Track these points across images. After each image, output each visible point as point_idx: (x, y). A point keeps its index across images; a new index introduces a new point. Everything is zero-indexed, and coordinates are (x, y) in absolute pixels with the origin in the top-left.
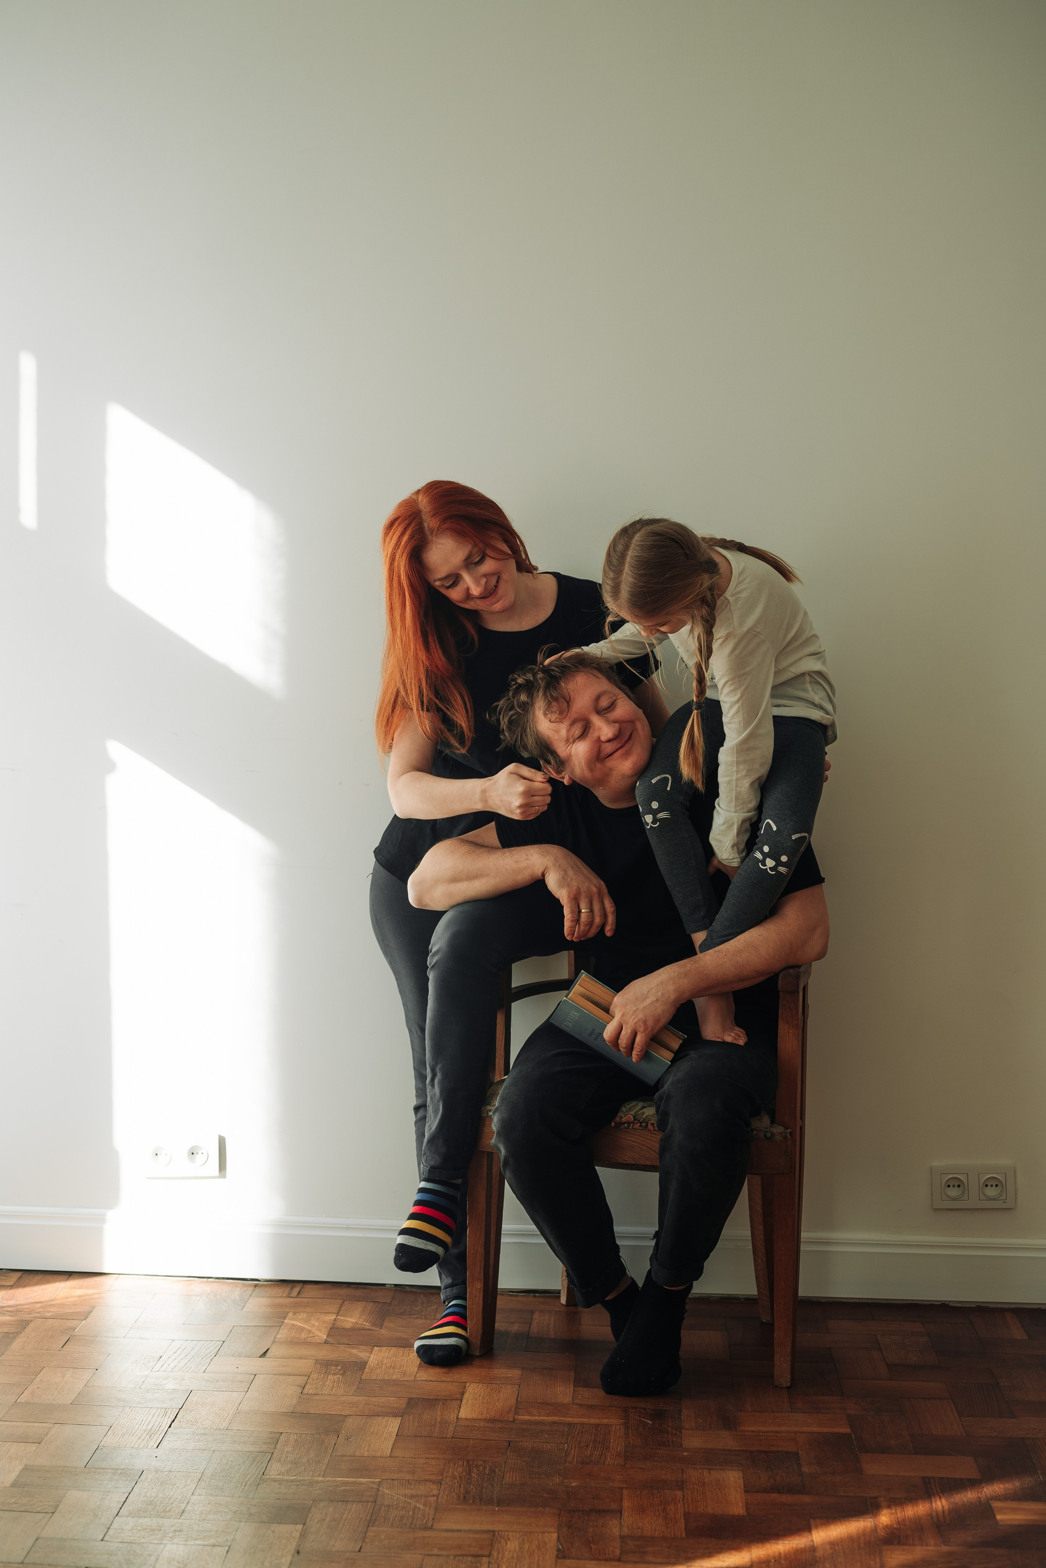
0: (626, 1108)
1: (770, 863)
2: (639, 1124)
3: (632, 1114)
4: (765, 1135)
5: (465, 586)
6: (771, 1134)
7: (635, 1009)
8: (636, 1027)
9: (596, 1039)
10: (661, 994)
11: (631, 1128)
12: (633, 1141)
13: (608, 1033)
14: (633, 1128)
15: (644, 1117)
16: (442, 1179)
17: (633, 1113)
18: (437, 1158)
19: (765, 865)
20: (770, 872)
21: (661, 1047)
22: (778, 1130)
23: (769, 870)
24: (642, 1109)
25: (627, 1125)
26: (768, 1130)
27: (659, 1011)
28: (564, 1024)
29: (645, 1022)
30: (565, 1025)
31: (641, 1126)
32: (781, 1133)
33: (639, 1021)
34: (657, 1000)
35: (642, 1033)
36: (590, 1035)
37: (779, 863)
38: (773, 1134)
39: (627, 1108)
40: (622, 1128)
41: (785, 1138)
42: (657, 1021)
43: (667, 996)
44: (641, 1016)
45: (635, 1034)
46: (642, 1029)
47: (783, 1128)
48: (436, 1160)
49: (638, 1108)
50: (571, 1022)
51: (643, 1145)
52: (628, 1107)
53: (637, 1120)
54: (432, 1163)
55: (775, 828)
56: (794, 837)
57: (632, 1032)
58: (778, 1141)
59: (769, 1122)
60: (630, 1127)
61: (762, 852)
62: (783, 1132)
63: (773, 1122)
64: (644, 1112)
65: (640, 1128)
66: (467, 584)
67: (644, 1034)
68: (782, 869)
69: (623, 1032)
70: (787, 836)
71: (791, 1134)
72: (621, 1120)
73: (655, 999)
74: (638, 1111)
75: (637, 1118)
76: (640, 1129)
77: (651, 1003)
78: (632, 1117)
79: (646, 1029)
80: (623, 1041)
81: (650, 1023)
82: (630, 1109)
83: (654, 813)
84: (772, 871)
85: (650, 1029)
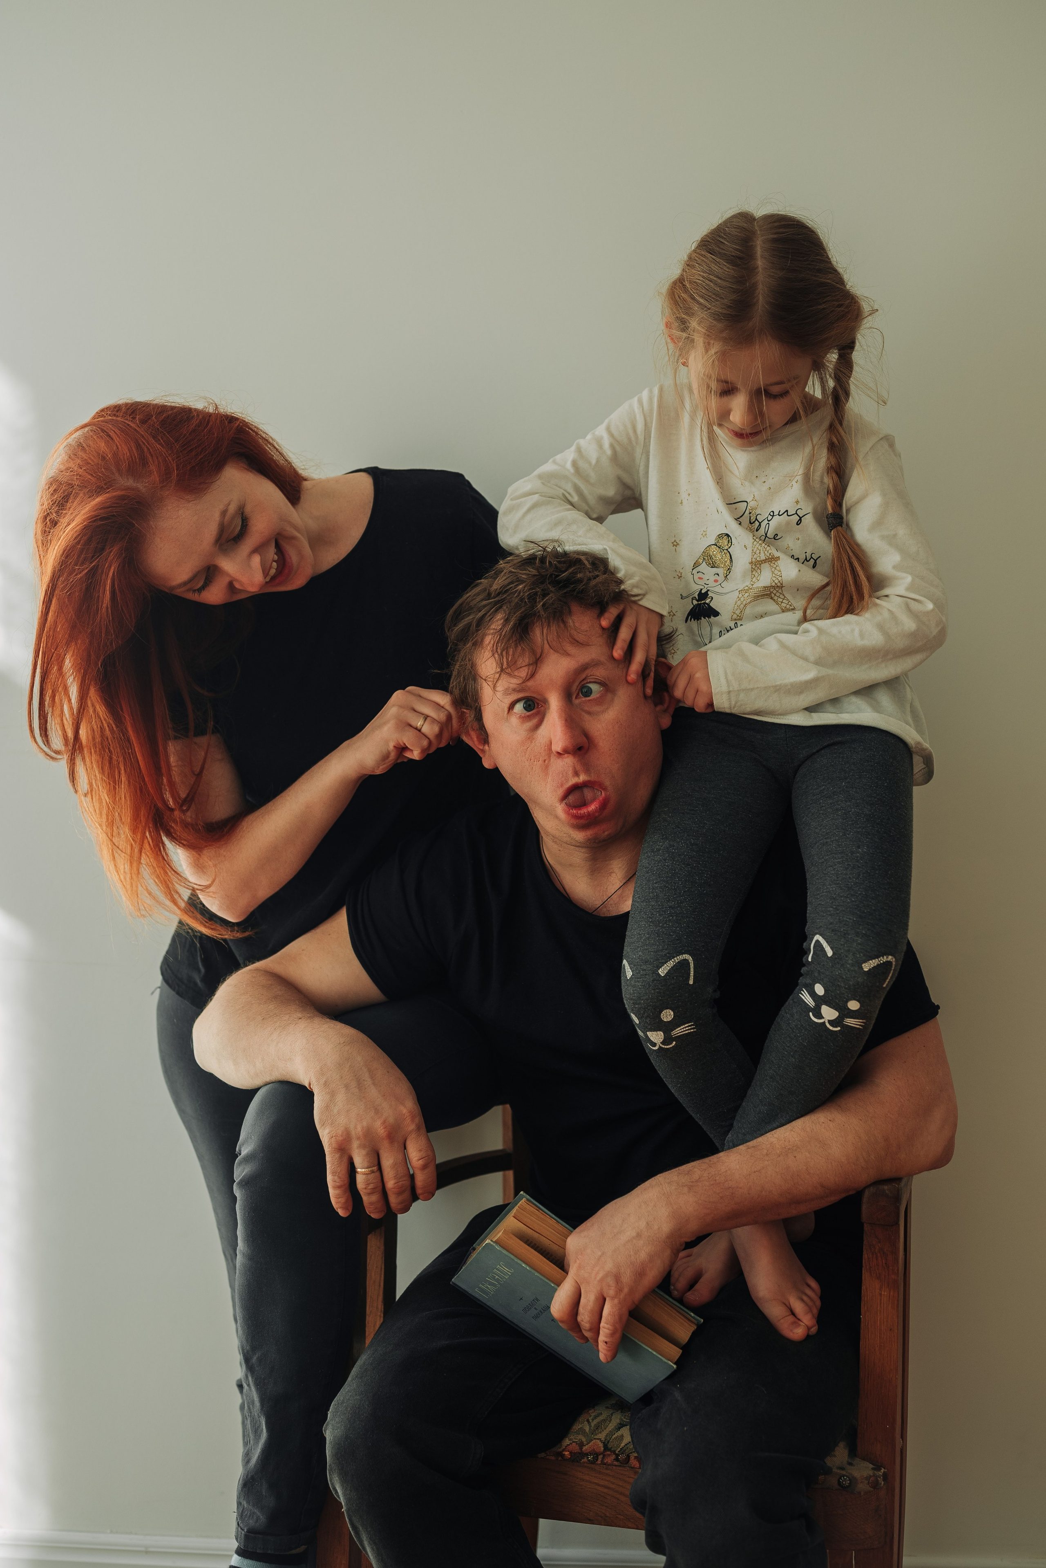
0: (590, 1427)
1: (829, 1013)
2: (614, 1457)
3: (600, 1439)
4: (839, 1481)
5: (227, 580)
6: (850, 1480)
7: (600, 1253)
8: (602, 1289)
9: (536, 1317)
10: (645, 1223)
11: (599, 1462)
12: (602, 1486)
13: (559, 1304)
14: (603, 1463)
15: (623, 1445)
16: (269, 1552)
17: (602, 1436)
18: (259, 1514)
19: (820, 1016)
20: (831, 1028)
21: (650, 1331)
22: (862, 1471)
23: (828, 1025)
24: (619, 1429)
25: (593, 1458)
26: (844, 1473)
27: (643, 1255)
28: (479, 1288)
29: (617, 1278)
30: (482, 1290)
31: (617, 1459)
32: (868, 1478)
33: (606, 1276)
34: (639, 1235)
35: (613, 1298)
36: (526, 1309)
37: (845, 1013)
38: (853, 1481)
39: (593, 1425)
40: (584, 1463)
41: (875, 1486)
42: (640, 1274)
43: (656, 1227)
44: (609, 1266)
45: (602, 1301)
46: (612, 1292)
47: (871, 1466)
48: (260, 1518)
49: (612, 1426)
50: (493, 1285)
51: (621, 1494)
52: (595, 1422)
53: (610, 1450)
54: (251, 1522)
55: (830, 953)
56: (866, 967)
57: (597, 1299)
58: (862, 1493)
59: (846, 1452)
60: (597, 1460)
61: (813, 994)
62: (871, 1476)
63: (853, 1452)
64: (622, 1436)
65: (616, 1463)
66: (228, 575)
67: (616, 1301)
68: (850, 1022)
69: (583, 1301)
70: (852, 965)
71: (885, 1477)
72: (581, 1449)
73: (634, 1234)
74: (611, 1433)
75: (609, 1446)
76: (616, 1466)
77: (629, 1241)
78: (601, 1445)
79: (619, 1290)
80: (585, 1317)
81: (627, 1277)
82: (598, 1427)
83: (667, 1028)
84: (834, 1027)
85: (626, 1290)
